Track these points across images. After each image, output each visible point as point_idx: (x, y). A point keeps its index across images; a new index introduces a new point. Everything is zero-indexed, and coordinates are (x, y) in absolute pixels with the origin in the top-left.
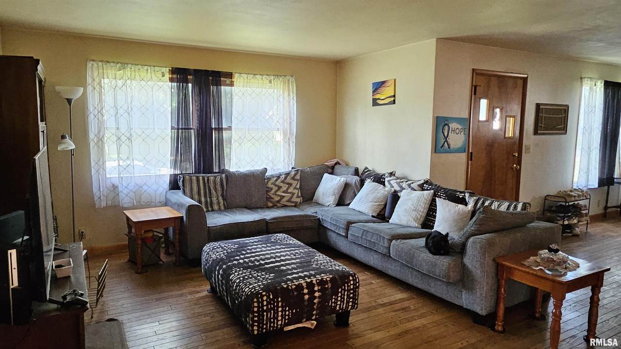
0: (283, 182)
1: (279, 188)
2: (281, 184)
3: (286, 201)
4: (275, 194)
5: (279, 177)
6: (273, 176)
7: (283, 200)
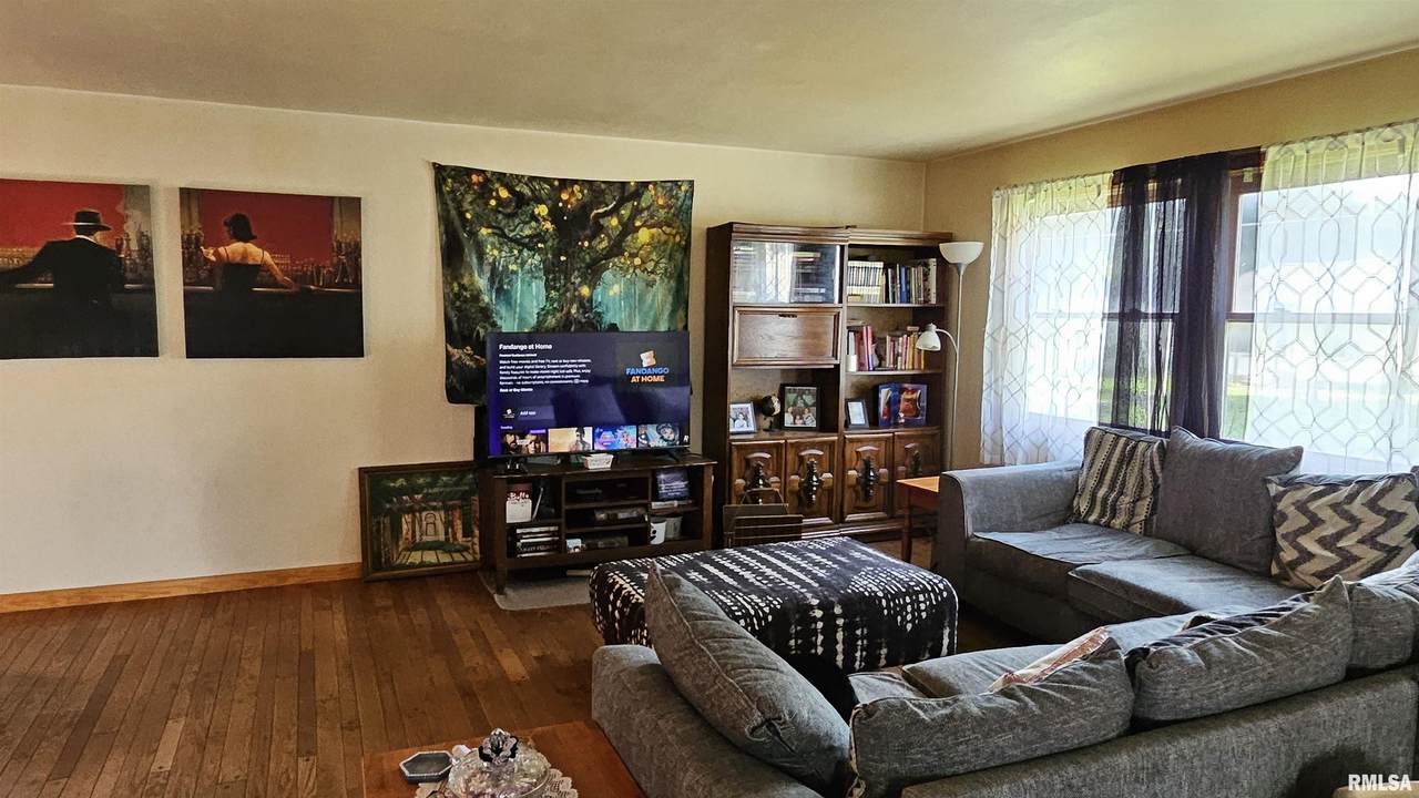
0: (1335, 507)
1: (1315, 521)
2: (1326, 514)
3: (1313, 575)
4: (1292, 538)
5: (1332, 487)
6: (1315, 480)
7: (1308, 564)
